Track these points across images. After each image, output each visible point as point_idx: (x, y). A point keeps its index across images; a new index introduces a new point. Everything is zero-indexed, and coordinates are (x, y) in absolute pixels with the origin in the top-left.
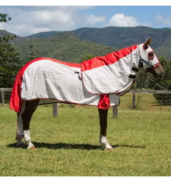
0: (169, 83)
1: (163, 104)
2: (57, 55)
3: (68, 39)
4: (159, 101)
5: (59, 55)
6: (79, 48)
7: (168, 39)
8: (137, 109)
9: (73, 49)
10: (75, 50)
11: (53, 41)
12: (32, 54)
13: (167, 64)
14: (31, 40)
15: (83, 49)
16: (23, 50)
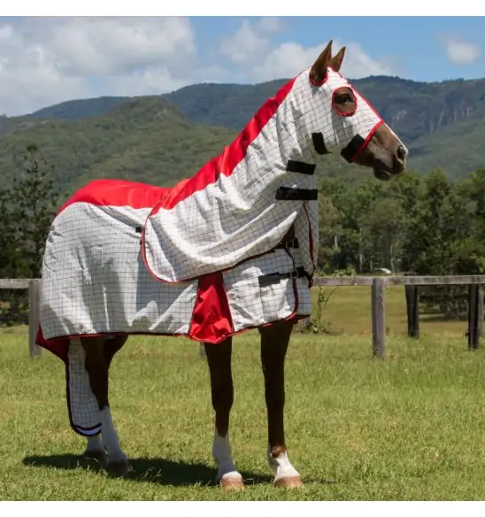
0: (459, 250)
1: (442, 315)
2: (119, 171)
3: (151, 120)
4: (428, 306)
5: (125, 169)
6: (187, 147)
7: (463, 113)
8: (315, 332)
9: (170, 150)
10: (176, 153)
11: (107, 128)
12: (35, 171)
13: (453, 192)
14: (40, 126)
15: (200, 152)
16: (14, 157)
